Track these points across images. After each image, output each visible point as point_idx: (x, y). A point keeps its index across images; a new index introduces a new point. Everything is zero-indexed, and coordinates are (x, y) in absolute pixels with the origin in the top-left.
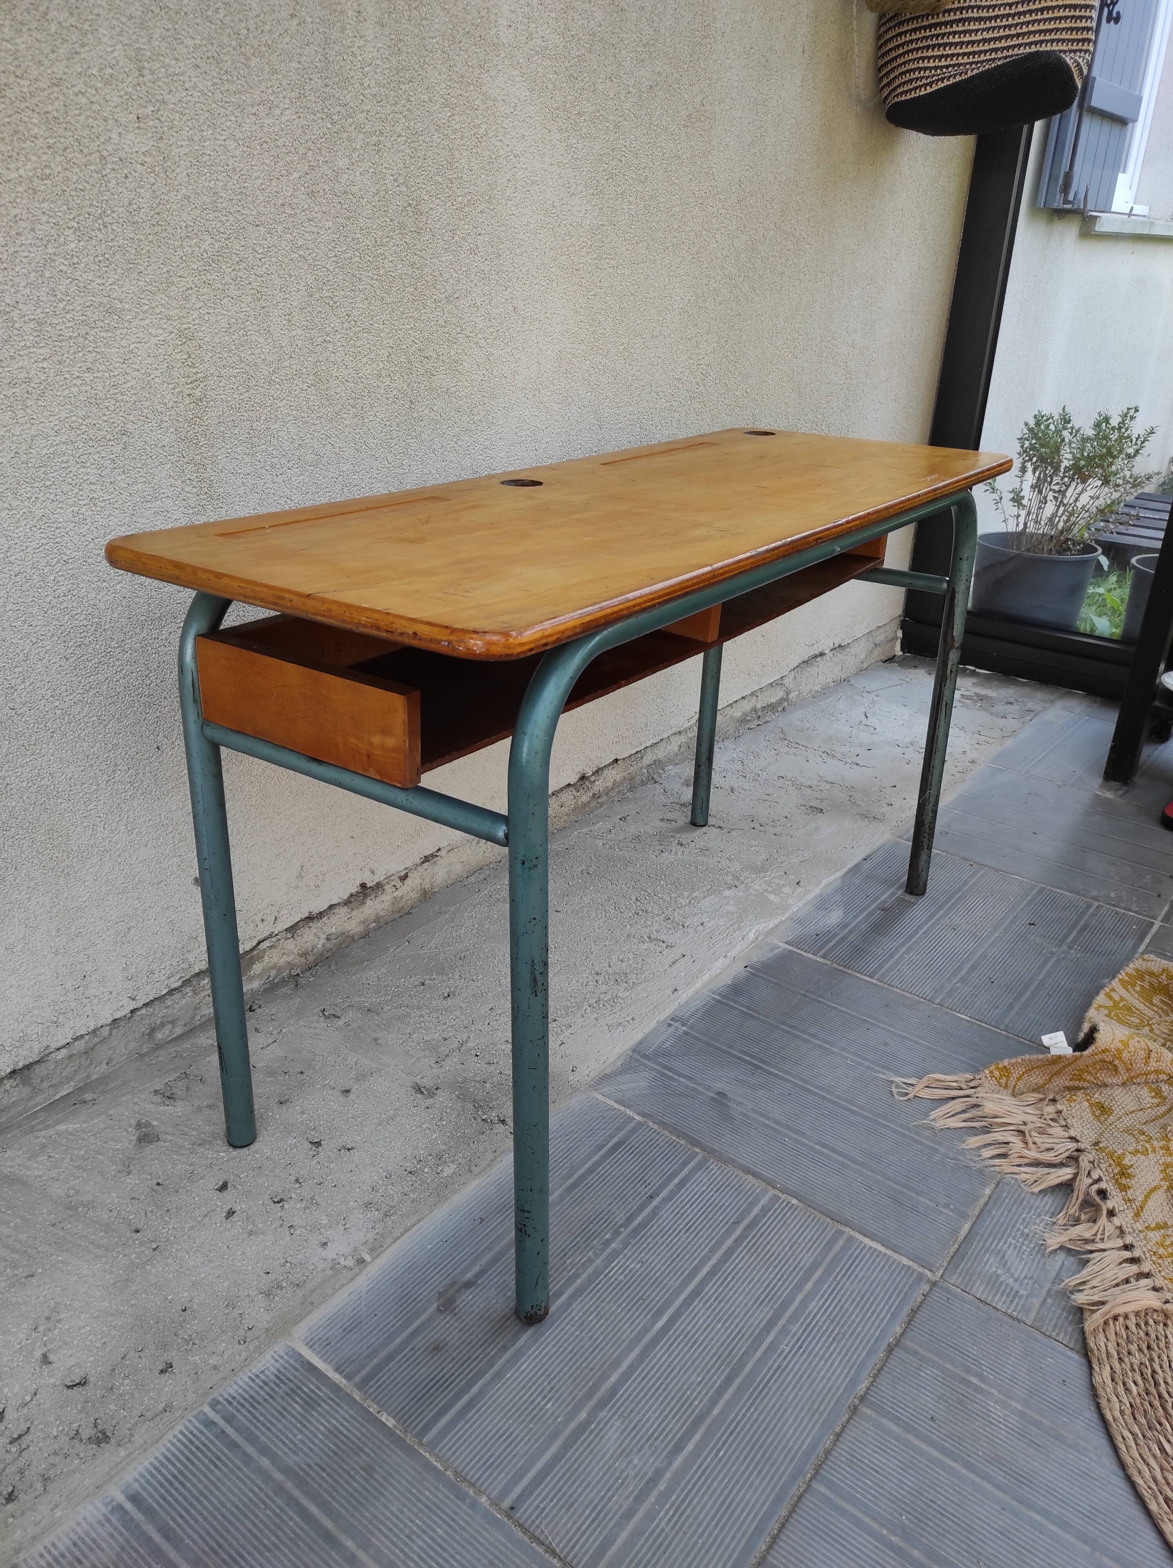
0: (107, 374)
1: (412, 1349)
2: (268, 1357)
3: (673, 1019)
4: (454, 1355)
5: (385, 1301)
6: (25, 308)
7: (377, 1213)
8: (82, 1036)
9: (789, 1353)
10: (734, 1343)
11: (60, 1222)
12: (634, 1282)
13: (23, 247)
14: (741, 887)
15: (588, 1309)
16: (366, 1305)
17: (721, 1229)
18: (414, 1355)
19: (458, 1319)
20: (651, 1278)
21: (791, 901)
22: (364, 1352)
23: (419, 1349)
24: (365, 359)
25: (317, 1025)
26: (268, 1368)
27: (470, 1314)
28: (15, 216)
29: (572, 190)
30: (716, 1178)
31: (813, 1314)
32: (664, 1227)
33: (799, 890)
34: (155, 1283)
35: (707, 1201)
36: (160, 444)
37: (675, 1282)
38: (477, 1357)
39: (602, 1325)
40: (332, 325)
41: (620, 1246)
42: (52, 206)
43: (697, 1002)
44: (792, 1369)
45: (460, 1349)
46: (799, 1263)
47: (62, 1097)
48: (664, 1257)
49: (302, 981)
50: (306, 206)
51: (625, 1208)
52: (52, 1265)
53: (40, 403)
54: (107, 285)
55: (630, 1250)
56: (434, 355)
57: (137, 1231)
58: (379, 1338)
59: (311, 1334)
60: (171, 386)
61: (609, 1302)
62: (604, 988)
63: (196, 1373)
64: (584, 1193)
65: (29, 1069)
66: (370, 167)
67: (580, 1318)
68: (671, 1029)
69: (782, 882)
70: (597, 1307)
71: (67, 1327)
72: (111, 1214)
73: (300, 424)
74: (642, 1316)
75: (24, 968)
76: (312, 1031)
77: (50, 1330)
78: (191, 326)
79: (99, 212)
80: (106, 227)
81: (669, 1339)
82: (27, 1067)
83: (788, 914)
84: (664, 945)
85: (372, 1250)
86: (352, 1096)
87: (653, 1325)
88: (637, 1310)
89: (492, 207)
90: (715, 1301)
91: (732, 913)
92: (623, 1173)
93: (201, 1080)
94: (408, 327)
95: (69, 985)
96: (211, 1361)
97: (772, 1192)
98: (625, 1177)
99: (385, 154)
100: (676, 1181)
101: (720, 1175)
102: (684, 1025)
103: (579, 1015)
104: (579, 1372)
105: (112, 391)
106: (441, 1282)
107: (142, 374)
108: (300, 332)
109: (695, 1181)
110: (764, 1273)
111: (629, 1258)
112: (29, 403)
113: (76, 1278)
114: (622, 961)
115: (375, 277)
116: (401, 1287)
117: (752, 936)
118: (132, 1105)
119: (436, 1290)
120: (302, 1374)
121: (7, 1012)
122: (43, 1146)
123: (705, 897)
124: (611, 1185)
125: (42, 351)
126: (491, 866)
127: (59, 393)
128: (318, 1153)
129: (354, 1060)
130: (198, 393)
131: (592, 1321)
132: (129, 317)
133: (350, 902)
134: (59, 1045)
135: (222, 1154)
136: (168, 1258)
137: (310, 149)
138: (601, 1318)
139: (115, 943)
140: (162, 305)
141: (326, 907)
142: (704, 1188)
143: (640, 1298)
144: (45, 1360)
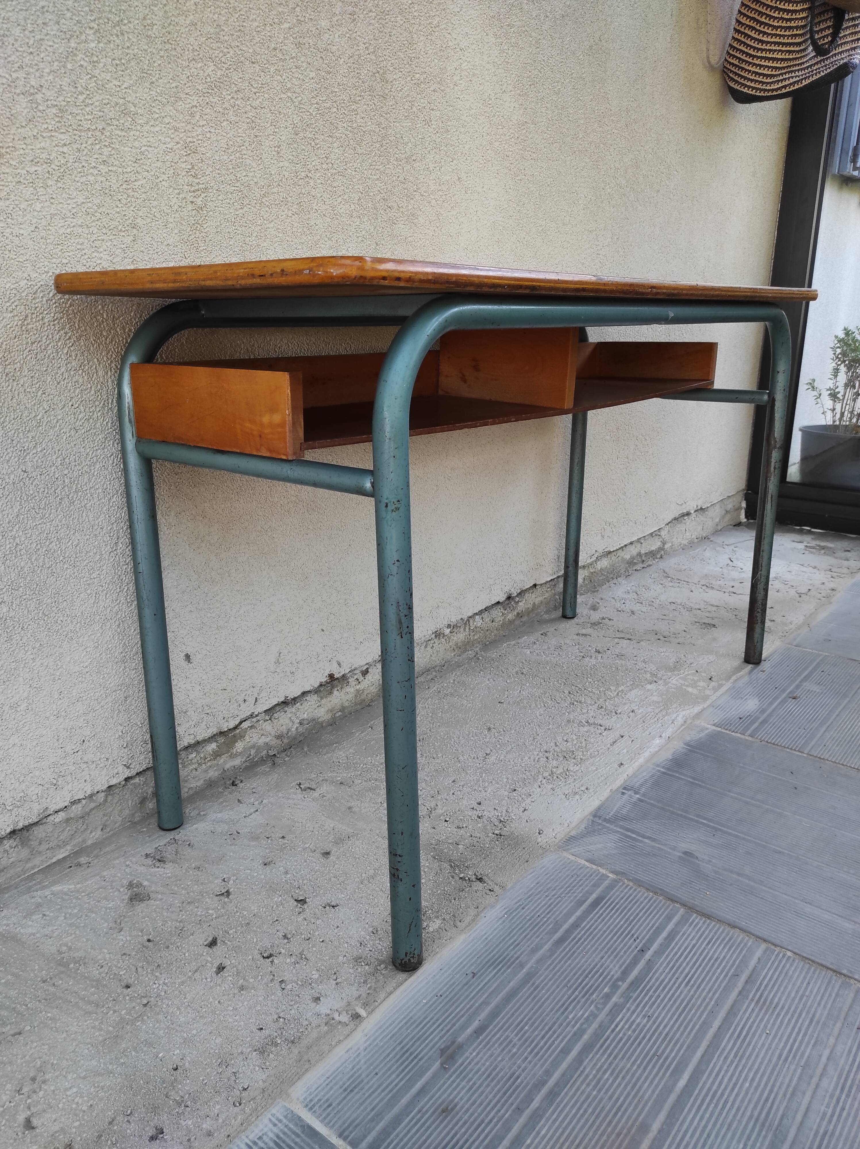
0: (120, 170)
1: (419, 1111)
2: (266, 1121)
3: (625, 788)
4: (466, 1117)
5: (385, 1058)
6: (48, 93)
7: (367, 967)
8: (79, 800)
9: (832, 1116)
10: (769, 1104)
11: (51, 978)
12: (644, 1038)
13: (48, 37)
14: (660, 682)
15: (602, 1066)
16: (365, 1063)
17: (721, 982)
18: (422, 1117)
19: (464, 1078)
20: (661, 1034)
21: (708, 692)
22: (368, 1114)
23: (427, 1112)
24: (340, 199)
25: (295, 797)
26: (266, 1134)
27: (477, 1073)
28: (43, 7)
29: (504, 88)
30: (704, 932)
31: (845, 1072)
32: (663, 981)
33: (713, 684)
34: (146, 1040)
35: (701, 954)
36: (165, 243)
37: (687, 1037)
38: (491, 1121)
39: (620, 1084)
40: (314, 164)
41: (622, 1000)
42: (76, 5)
43: (644, 774)
44: (841, 1134)
45: (471, 1111)
46: (814, 1016)
47: (59, 861)
48: (669, 1011)
49: (278, 761)
50: (294, 55)
51: (618, 962)
52: (41, 1023)
53: (59, 185)
54: (123, 87)
55: (632, 1004)
56: (396, 207)
57: (128, 987)
58: (383, 1099)
59: (310, 1094)
60: (177, 191)
61: (623, 1058)
62: (555, 764)
63: (189, 1140)
64: (573, 946)
65: (28, 830)
66: (347, 33)
67: (595, 1076)
68: (626, 796)
69: (696, 678)
70: (610, 1064)
71: (52, 1088)
72: (102, 969)
73: (285, 246)
74: (661, 1074)
75: (27, 728)
76: (290, 801)
77: (35, 1092)
78: (195, 140)
79: (117, 19)
80: (122, 34)
81: (696, 1099)
82: (27, 828)
83: (708, 703)
84: (603, 728)
85: (365, 1005)
86: (332, 858)
87: (675, 1084)
88: (654, 1067)
89: (443, 88)
90: (735, 1056)
91: (658, 703)
92: (609, 927)
93: (189, 845)
94: (375, 177)
95: (68, 749)
96: (204, 1126)
97: (764, 946)
98: (611, 931)
99: (359, 24)
100: (664, 935)
101: (707, 928)
102: (636, 793)
103: (536, 786)
104: (605, 1138)
105: (124, 186)
106: (441, 1038)
107: (152, 176)
108: (286, 164)
109: (683, 934)
110: (779, 1027)
111: (633, 1012)
112: (50, 182)
113: (64, 1035)
114: (566, 741)
115: (349, 128)
116: (400, 1044)
117: (680, 720)
118: (124, 868)
119: (437, 1047)
120: (303, 1141)
121: (9, 771)
122: (39, 905)
123: (631, 690)
124: (599, 939)
125: (62, 136)
126: (437, 669)
127: (77, 179)
128: (304, 910)
129: (332, 826)
130: (199, 201)
131: (608, 1079)
132: (141, 121)
133: (320, 691)
134: (58, 807)
135: (210, 912)
136: (158, 1014)
137: (298, 5)
138: (617, 1076)
139: (113, 711)
140: (170, 116)
141: (299, 693)
142: (694, 942)
143: (655, 1054)
144: (29, 1125)
